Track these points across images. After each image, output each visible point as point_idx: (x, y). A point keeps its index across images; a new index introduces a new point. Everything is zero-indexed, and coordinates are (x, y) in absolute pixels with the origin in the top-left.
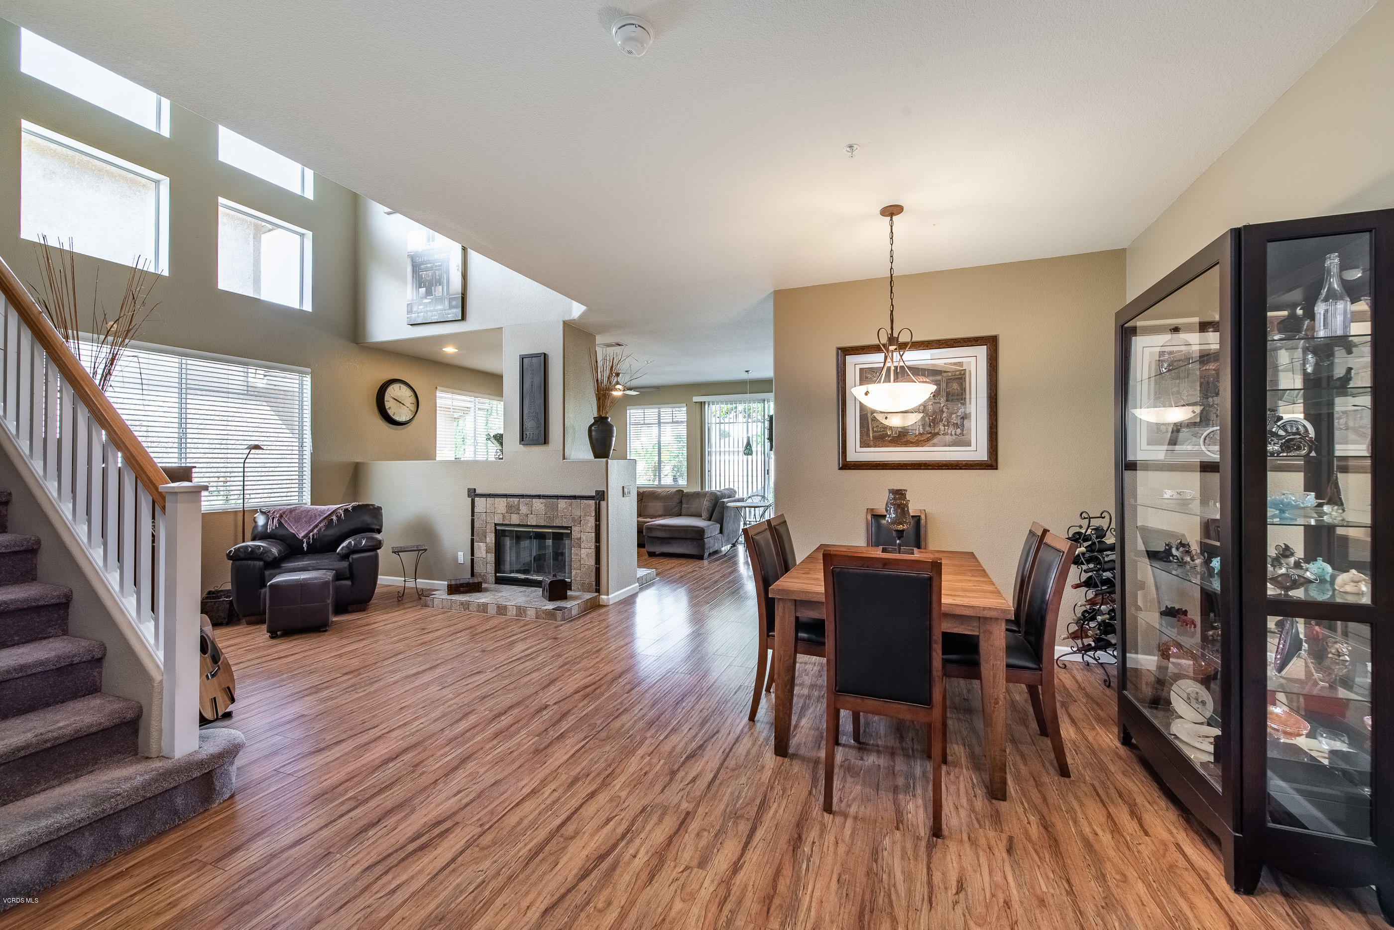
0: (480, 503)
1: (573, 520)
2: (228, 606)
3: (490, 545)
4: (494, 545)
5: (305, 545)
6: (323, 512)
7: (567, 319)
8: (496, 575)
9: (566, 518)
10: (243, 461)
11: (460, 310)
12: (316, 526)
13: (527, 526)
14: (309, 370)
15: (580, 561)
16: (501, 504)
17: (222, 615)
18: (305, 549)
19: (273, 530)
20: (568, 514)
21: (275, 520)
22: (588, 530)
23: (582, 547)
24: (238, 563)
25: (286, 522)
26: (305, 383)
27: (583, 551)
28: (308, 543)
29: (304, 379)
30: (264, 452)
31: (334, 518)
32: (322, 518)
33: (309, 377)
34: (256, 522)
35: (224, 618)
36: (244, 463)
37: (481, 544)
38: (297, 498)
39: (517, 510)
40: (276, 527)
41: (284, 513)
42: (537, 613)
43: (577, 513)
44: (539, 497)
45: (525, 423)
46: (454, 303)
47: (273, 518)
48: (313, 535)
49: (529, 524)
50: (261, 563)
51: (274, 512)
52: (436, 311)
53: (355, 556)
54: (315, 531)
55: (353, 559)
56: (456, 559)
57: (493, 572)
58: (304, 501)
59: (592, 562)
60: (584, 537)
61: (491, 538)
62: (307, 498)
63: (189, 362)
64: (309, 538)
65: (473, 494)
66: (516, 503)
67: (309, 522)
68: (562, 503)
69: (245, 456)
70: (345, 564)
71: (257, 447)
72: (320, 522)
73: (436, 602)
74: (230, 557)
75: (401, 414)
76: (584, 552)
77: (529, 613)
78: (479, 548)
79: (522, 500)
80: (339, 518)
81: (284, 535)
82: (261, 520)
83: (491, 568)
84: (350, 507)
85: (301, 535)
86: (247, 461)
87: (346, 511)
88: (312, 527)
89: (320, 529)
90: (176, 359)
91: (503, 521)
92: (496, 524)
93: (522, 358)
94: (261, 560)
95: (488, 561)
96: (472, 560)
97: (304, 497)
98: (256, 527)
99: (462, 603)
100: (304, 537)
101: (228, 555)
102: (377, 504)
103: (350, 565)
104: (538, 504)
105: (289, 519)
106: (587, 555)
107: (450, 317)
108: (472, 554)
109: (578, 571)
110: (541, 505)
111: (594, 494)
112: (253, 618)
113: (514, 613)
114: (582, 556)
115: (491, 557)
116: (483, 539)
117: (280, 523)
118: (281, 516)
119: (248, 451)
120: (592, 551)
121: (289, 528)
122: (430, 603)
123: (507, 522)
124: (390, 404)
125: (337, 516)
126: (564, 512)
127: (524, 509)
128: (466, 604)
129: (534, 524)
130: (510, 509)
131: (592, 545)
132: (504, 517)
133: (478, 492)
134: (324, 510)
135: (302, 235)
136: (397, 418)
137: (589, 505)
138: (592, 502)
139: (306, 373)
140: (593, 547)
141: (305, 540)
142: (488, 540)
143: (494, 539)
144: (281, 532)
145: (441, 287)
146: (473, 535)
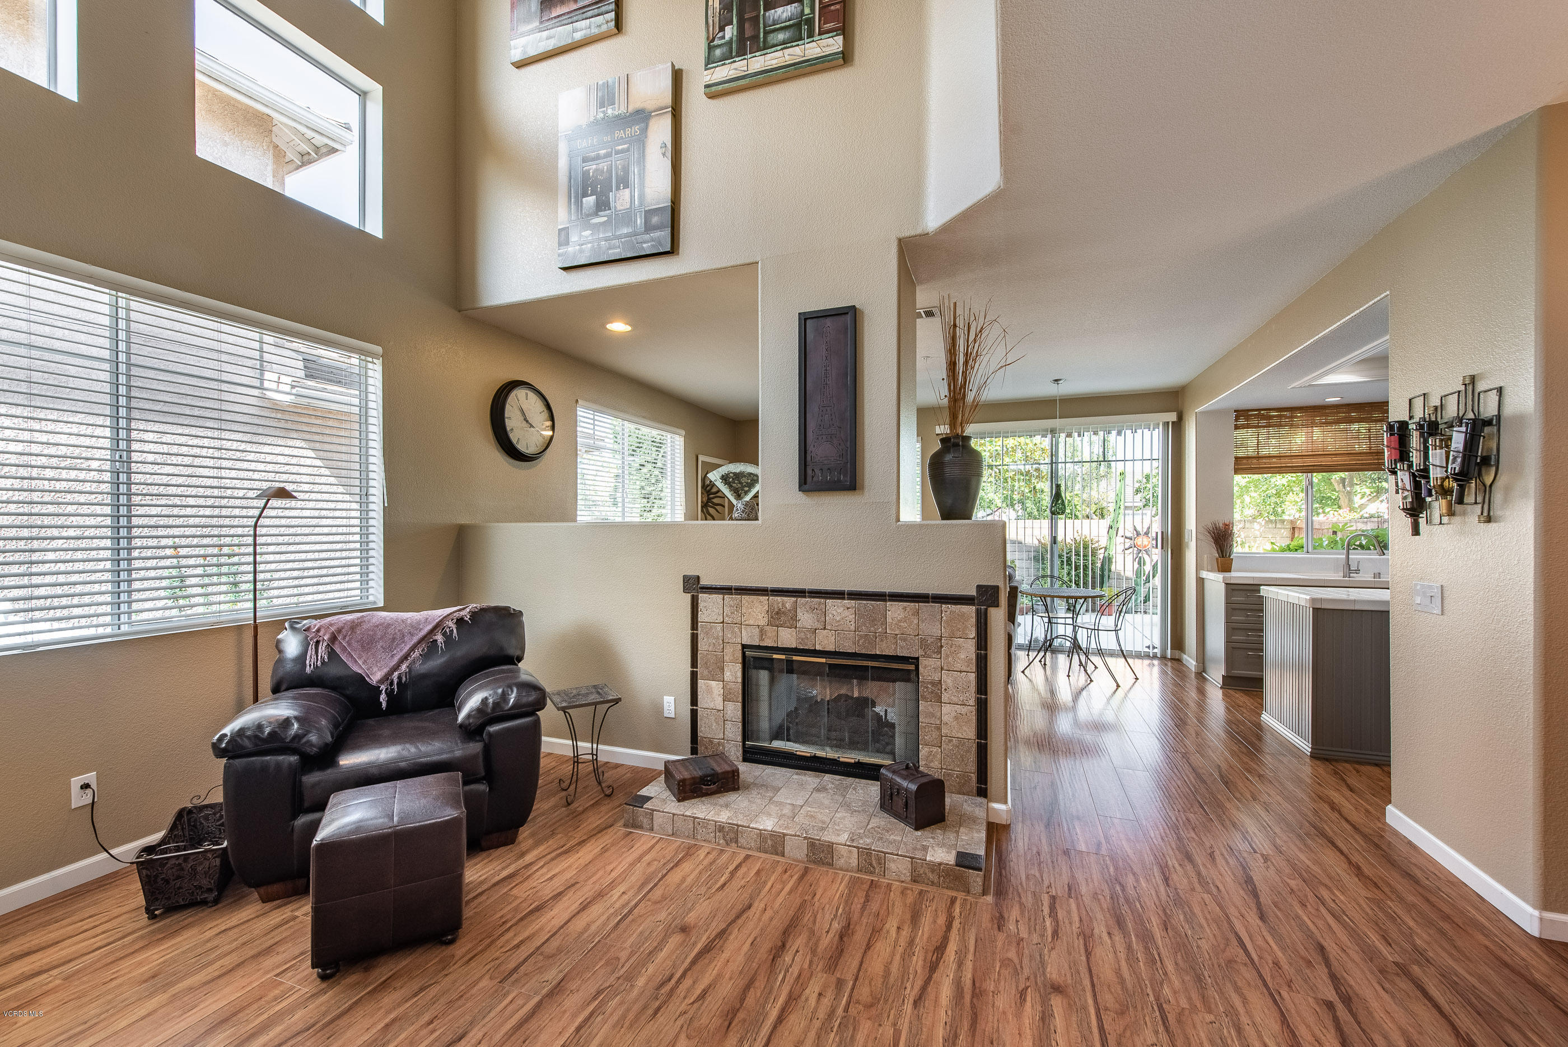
0: (711, 606)
1: (923, 644)
2: (218, 861)
3: (732, 685)
4: (740, 686)
5: (383, 698)
6: (416, 627)
7: (907, 232)
8: (744, 744)
9: (905, 640)
10: (252, 522)
11: (668, 231)
12: (405, 657)
13: (815, 653)
14: (379, 349)
15: (939, 728)
16: (757, 610)
17: (205, 882)
18: (384, 705)
19: (316, 667)
20: (910, 631)
21: (322, 648)
22: (958, 666)
23: (945, 697)
24: (238, 762)
25: (344, 649)
26: (370, 373)
27: (946, 709)
28: (390, 694)
29: (370, 366)
30: (299, 504)
31: (439, 638)
32: (415, 639)
33: (379, 362)
34: (280, 651)
35: (210, 890)
36: (256, 526)
37: (713, 683)
38: (358, 592)
39: (793, 621)
40: (323, 663)
41: (339, 631)
42: (914, 870)
43: (932, 629)
44: (838, 595)
45: (810, 448)
46: (655, 220)
47: (318, 642)
48: (400, 678)
49: (818, 648)
50: (293, 759)
51: (318, 630)
52: (619, 237)
53: (493, 729)
54: (404, 667)
55: (490, 735)
56: (659, 709)
57: (739, 738)
58: (371, 598)
59: (970, 732)
60: (948, 680)
61: (734, 672)
62: (377, 594)
63: (134, 305)
64: (392, 684)
65: (693, 585)
66: (788, 606)
67: (389, 649)
68: (895, 611)
69: (257, 512)
70: (475, 748)
71: (283, 493)
72: (413, 649)
73: (658, 819)
74: (219, 751)
75: (526, 441)
76: (948, 712)
77: (893, 866)
78: (709, 690)
79: (801, 601)
80: (448, 637)
81: (340, 678)
82: (292, 645)
83: (734, 732)
84: (465, 614)
85: (375, 677)
86: (262, 521)
87: (460, 621)
88: (396, 659)
89: (414, 662)
90: (104, 296)
91: (762, 639)
92: (744, 647)
93: (805, 319)
94: (293, 751)
95: (727, 717)
96: (694, 714)
97: (371, 591)
98: (280, 661)
99: (720, 828)
100: (381, 681)
101: (215, 746)
102: (515, 606)
103: (487, 750)
104: (838, 611)
105: (349, 644)
106: (956, 718)
107: (647, 248)
108: (694, 700)
109: (935, 749)
110: (846, 613)
111: (973, 593)
112: (276, 888)
113: (854, 862)
114: (945, 719)
115: (734, 709)
116: (717, 672)
117: (332, 654)
118: (334, 638)
119: (261, 503)
120: (970, 711)
121: (350, 664)
122: (645, 822)
123: (768, 643)
124: (513, 421)
125: (444, 634)
126: (899, 627)
127: (806, 618)
128: (731, 830)
129: (831, 648)
130: (776, 618)
131: (971, 697)
132: (762, 632)
133: (704, 582)
134: (419, 623)
135: (363, 95)
136: (521, 447)
137: (963, 615)
138: (970, 610)
139: (374, 355)
140: (972, 702)
141: (383, 687)
142: (728, 675)
143: (739, 674)
144: (334, 671)
145: (627, 191)
146: (694, 663)
